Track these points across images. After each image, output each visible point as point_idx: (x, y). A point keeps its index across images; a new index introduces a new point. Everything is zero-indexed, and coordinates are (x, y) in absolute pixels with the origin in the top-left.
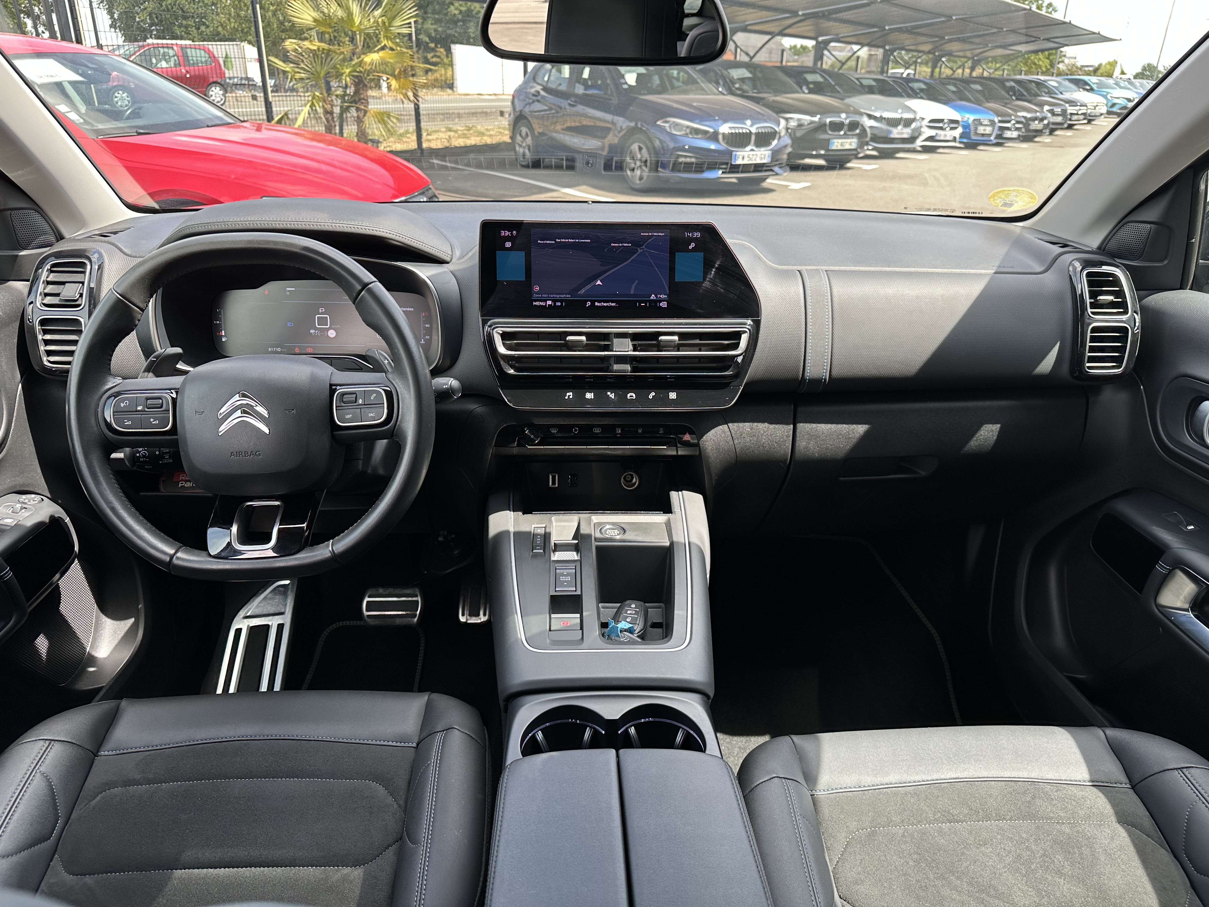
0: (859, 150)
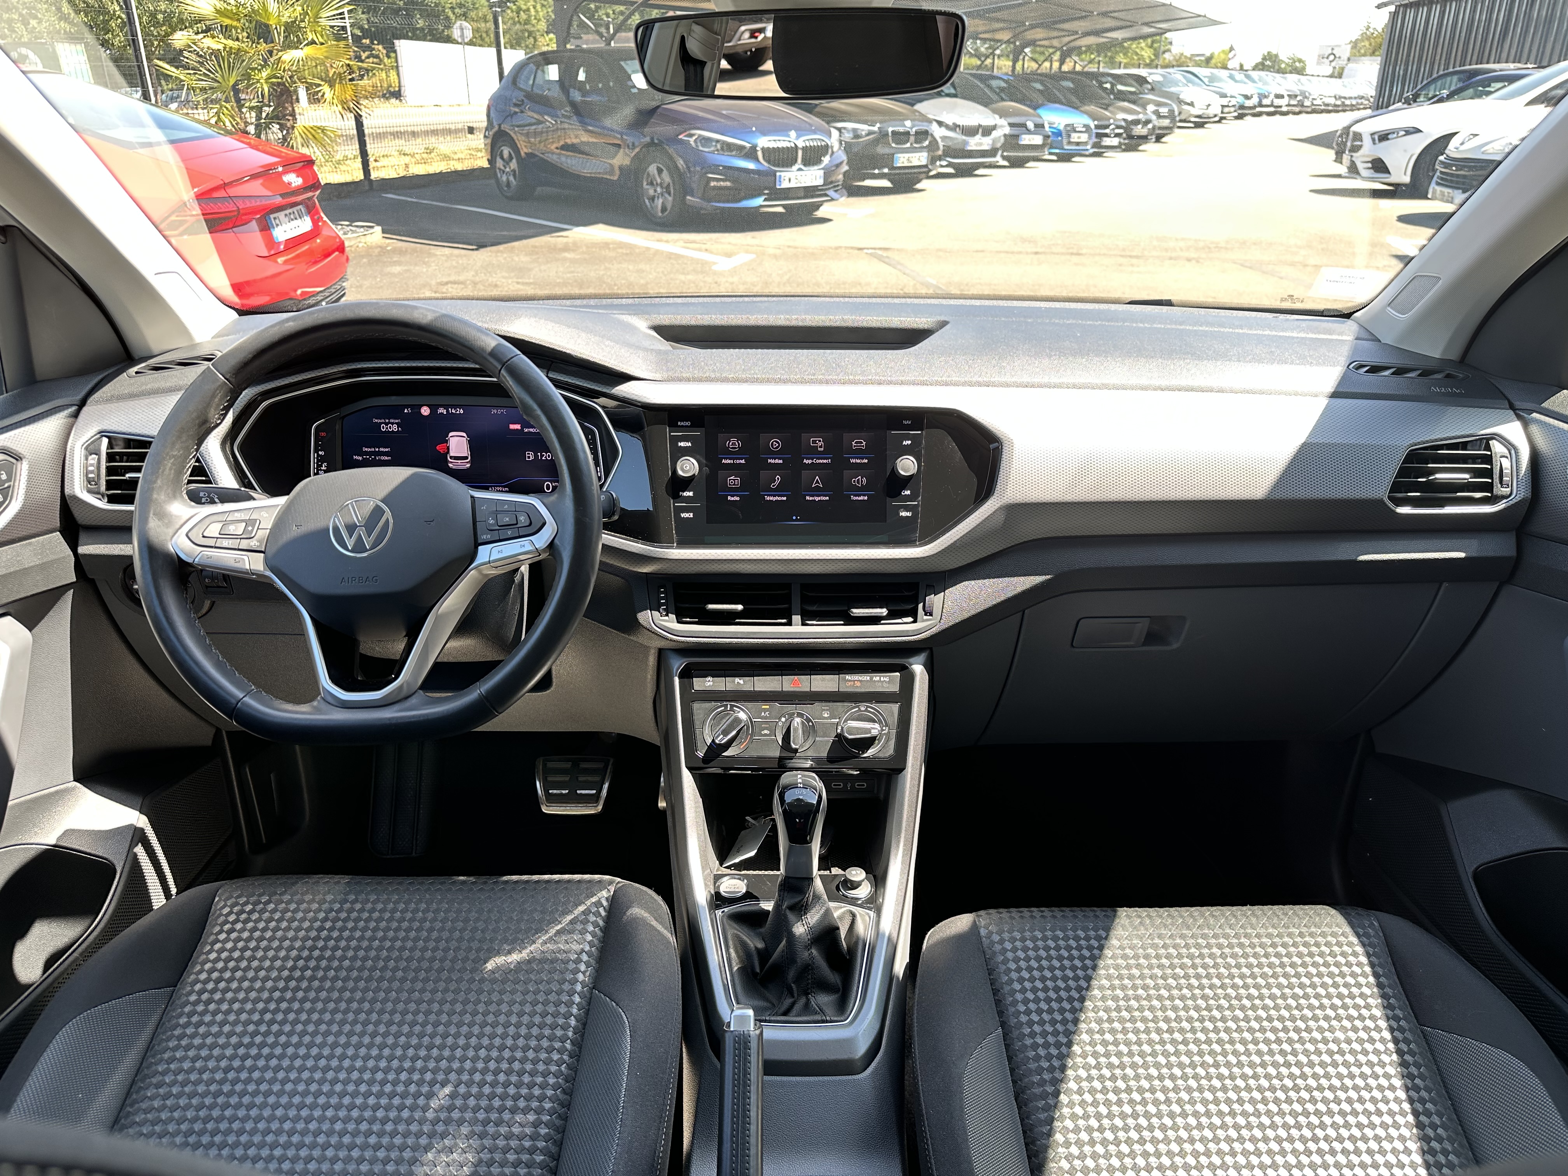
0: (930, 167)
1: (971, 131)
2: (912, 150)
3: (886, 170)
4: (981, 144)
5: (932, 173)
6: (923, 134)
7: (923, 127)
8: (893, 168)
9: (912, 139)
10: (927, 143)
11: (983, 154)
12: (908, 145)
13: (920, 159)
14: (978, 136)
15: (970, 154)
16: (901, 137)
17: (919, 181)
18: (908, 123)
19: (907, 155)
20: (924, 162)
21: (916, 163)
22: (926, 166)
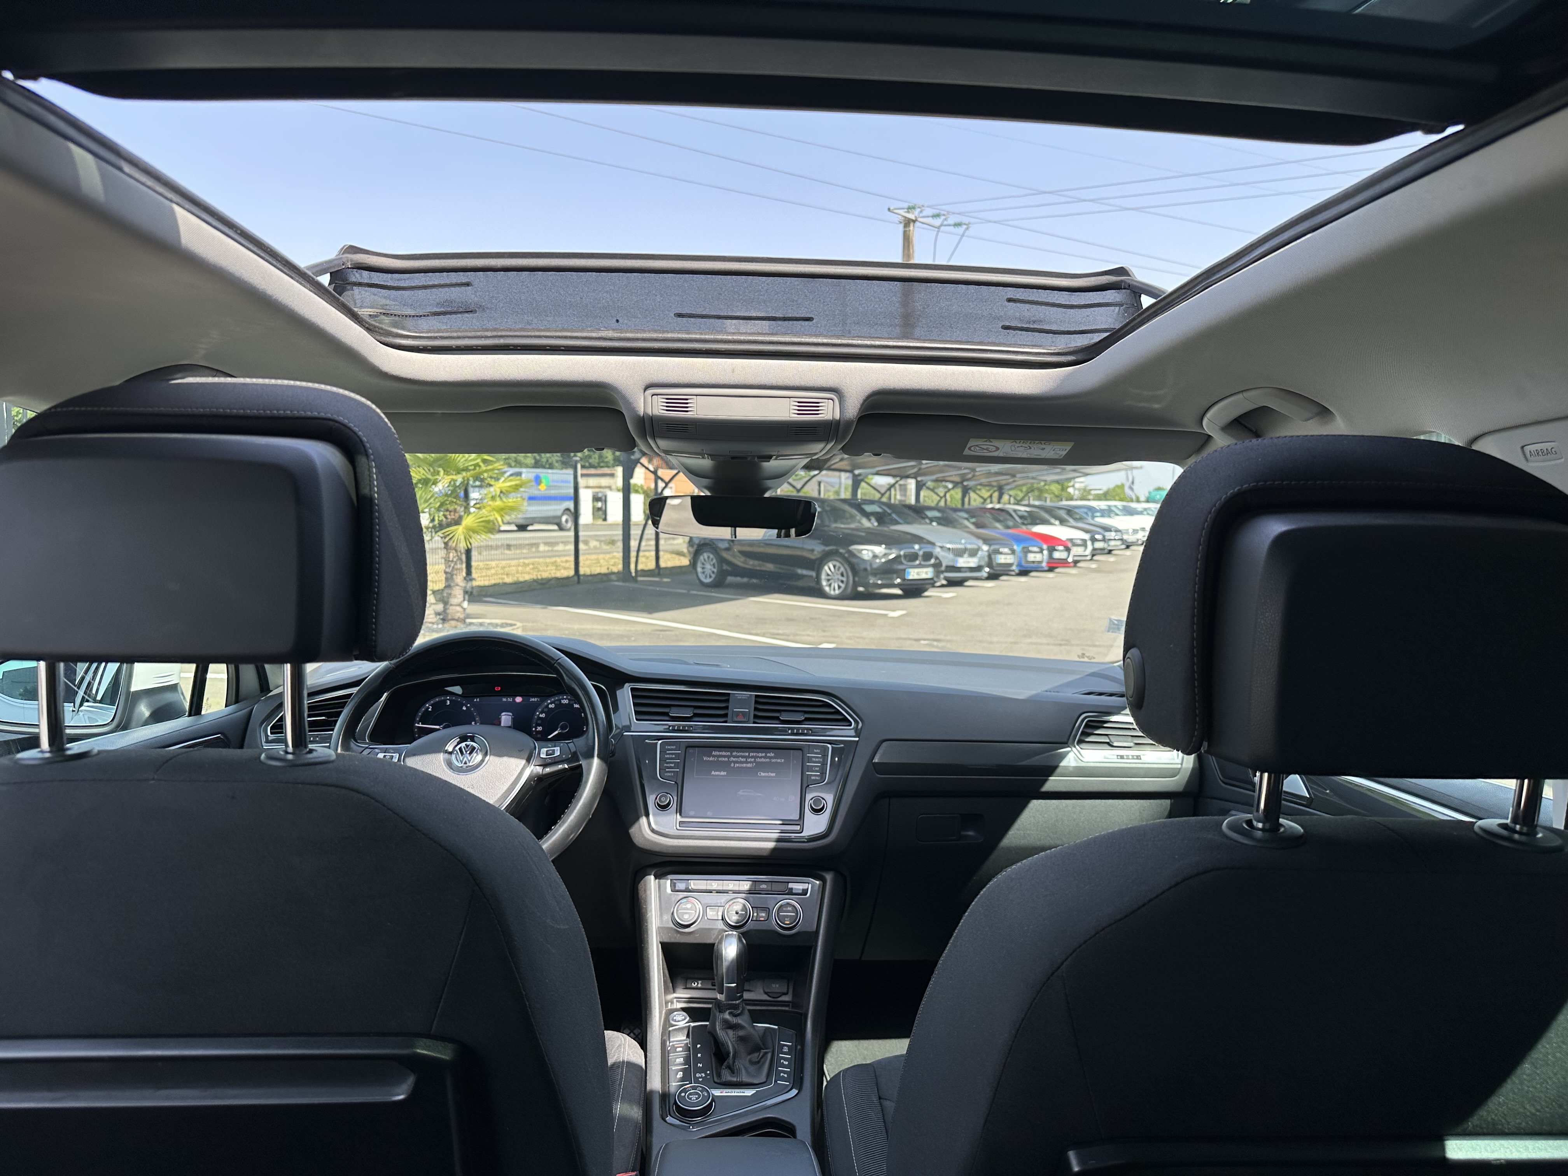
0: (935, 579)
1: (959, 553)
2: (920, 566)
3: (899, 580)
4: (968, 562)
5: (938, 584)
6: (928, 556)
7: (928, 548)
8: (904, 579)
9: (920, 558)
10: (933, 561)
11: (972, 569)
12: (917, 562)
13: (926, 573)
14: (966, 555)
15: (959, 570)
16: (913, 557)
17: (926, 590)
18: (917, 547)
19: (916, 570)
20: (930, 576)
21: (924, 576)
22: (932, 579)
